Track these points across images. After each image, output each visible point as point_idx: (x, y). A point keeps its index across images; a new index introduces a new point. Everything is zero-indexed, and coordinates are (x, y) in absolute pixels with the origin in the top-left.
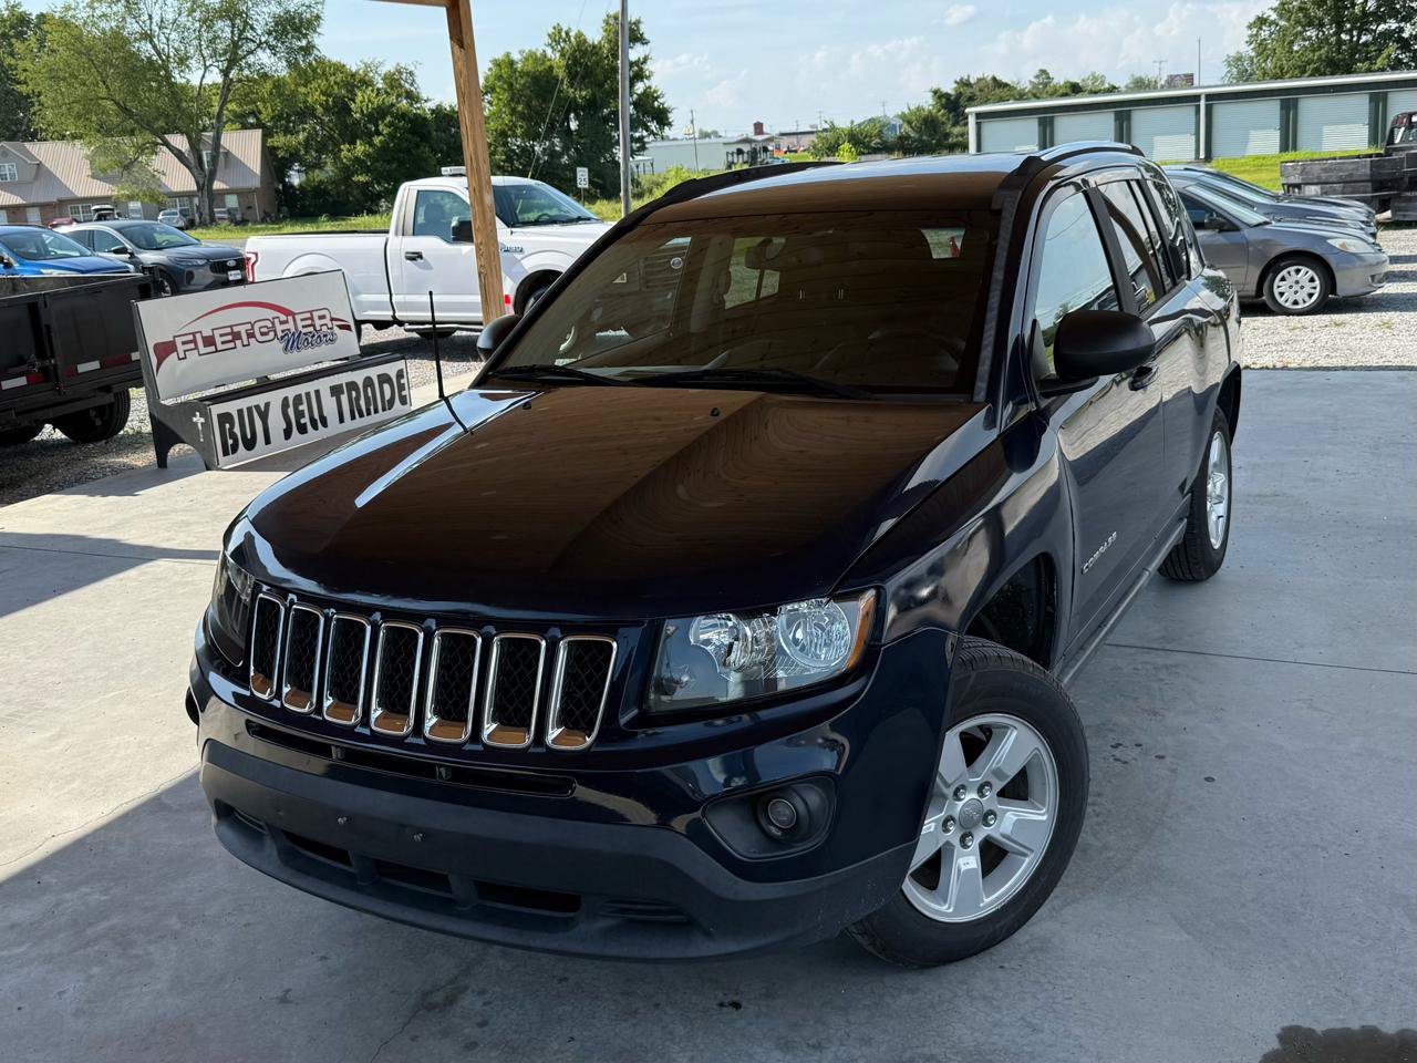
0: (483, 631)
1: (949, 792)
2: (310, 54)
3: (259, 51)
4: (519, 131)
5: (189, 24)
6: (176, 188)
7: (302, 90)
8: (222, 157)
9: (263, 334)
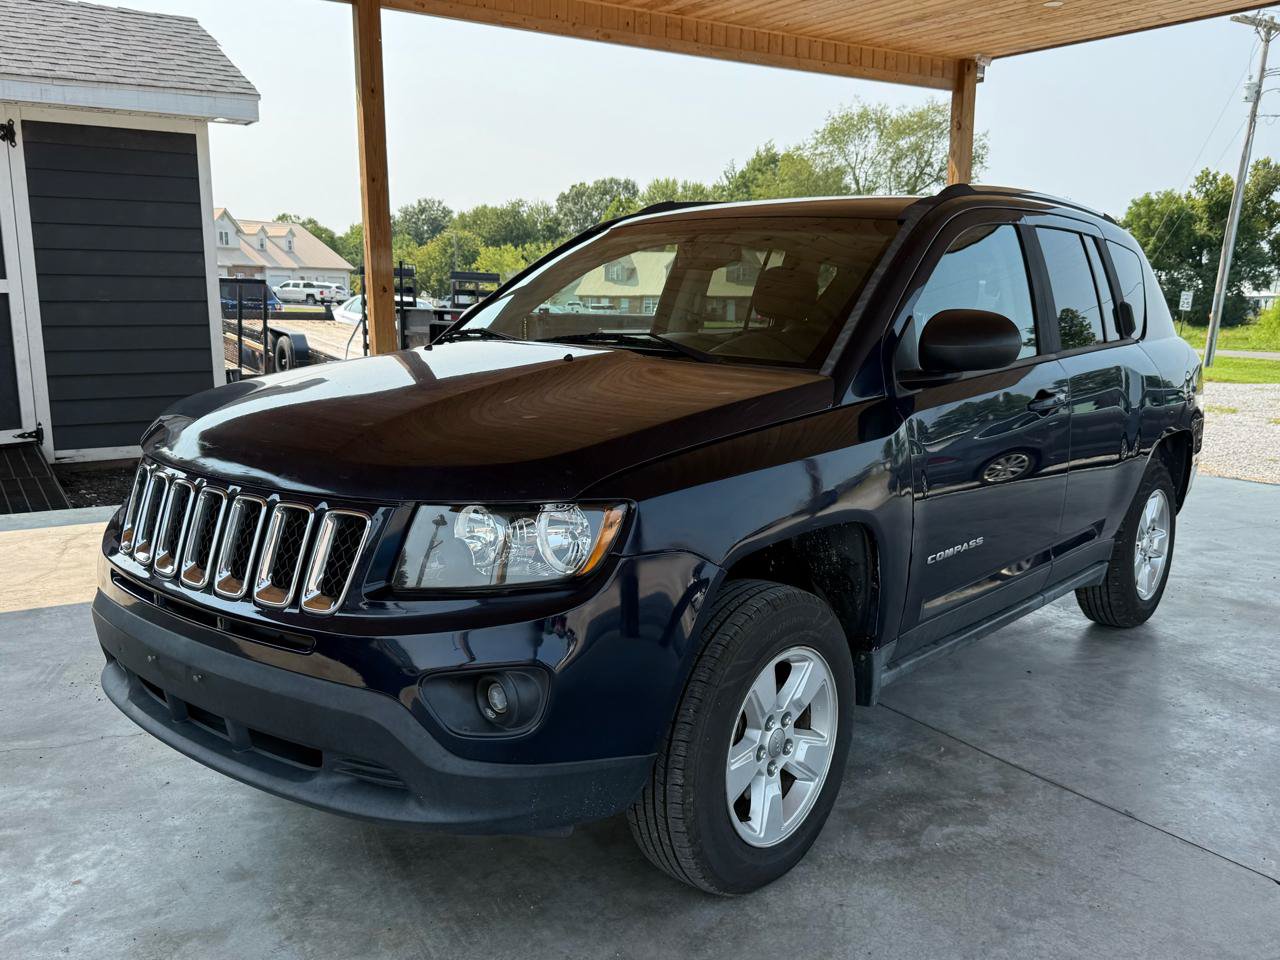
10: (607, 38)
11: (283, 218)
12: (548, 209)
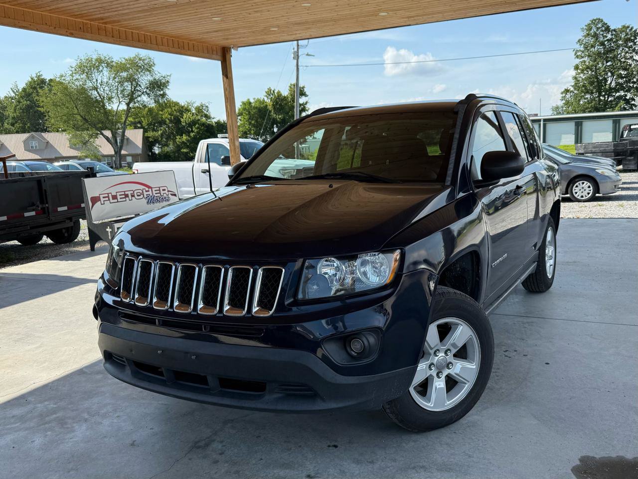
0: (225, 266)
1: (432, 352)
2: (164, 97)
3: (143, 96)
4: (252, 132)
5: (113, 84)
6: (105, 153)
7: (161, 112)
8: (125, 141)
9: (138, 196)
10: (71, 35)
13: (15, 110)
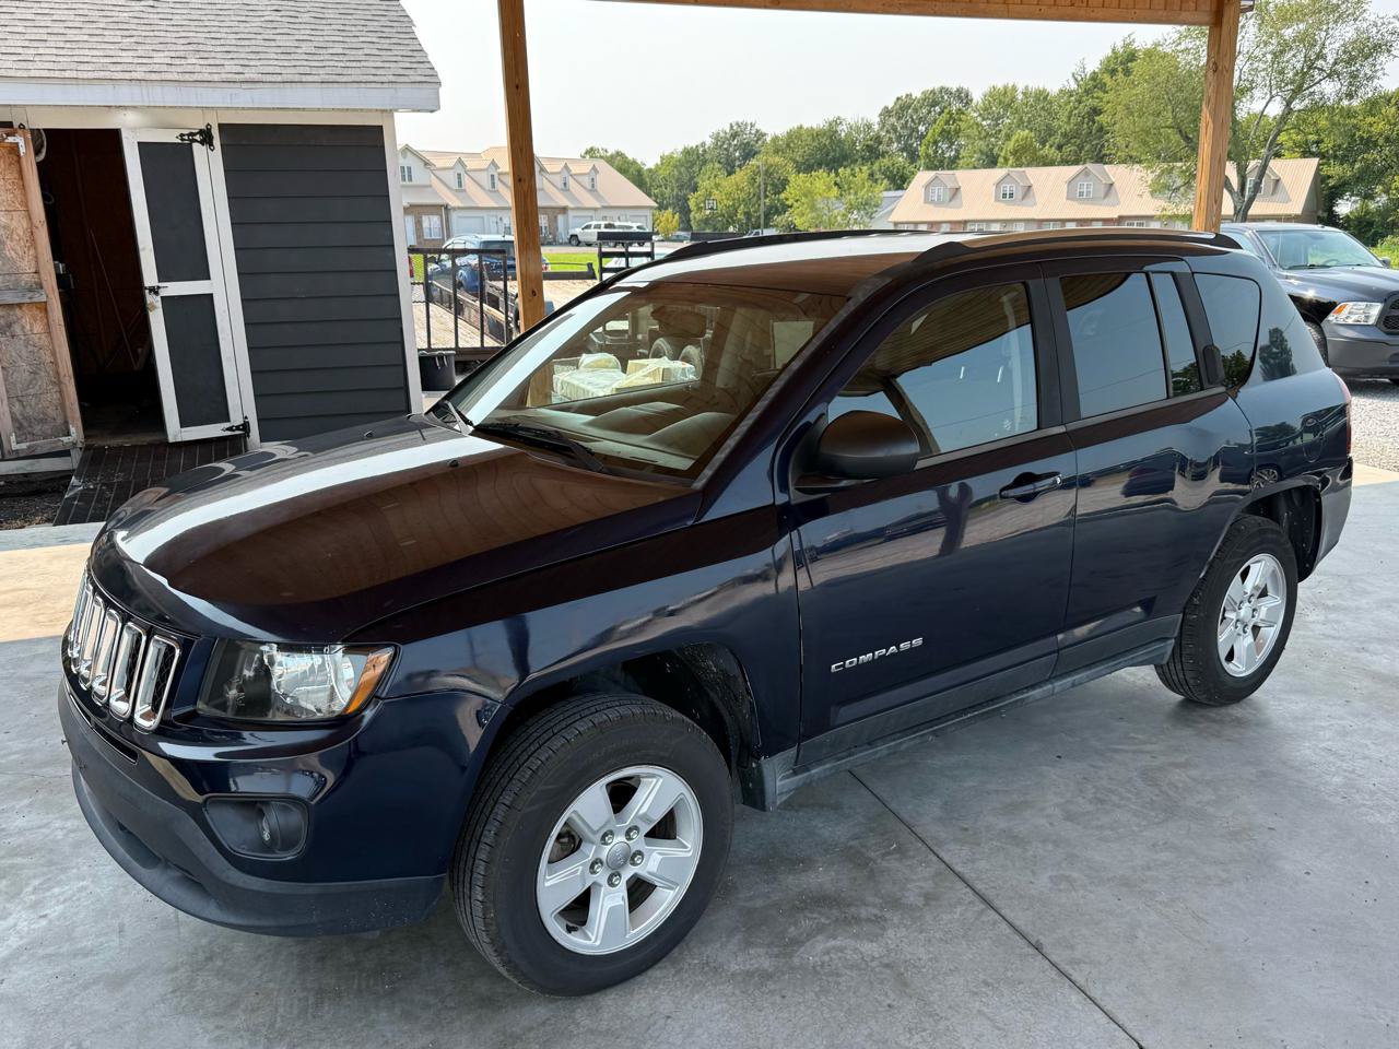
11: (591, 152)
12: (869, 126)
13: (1069, 118)
